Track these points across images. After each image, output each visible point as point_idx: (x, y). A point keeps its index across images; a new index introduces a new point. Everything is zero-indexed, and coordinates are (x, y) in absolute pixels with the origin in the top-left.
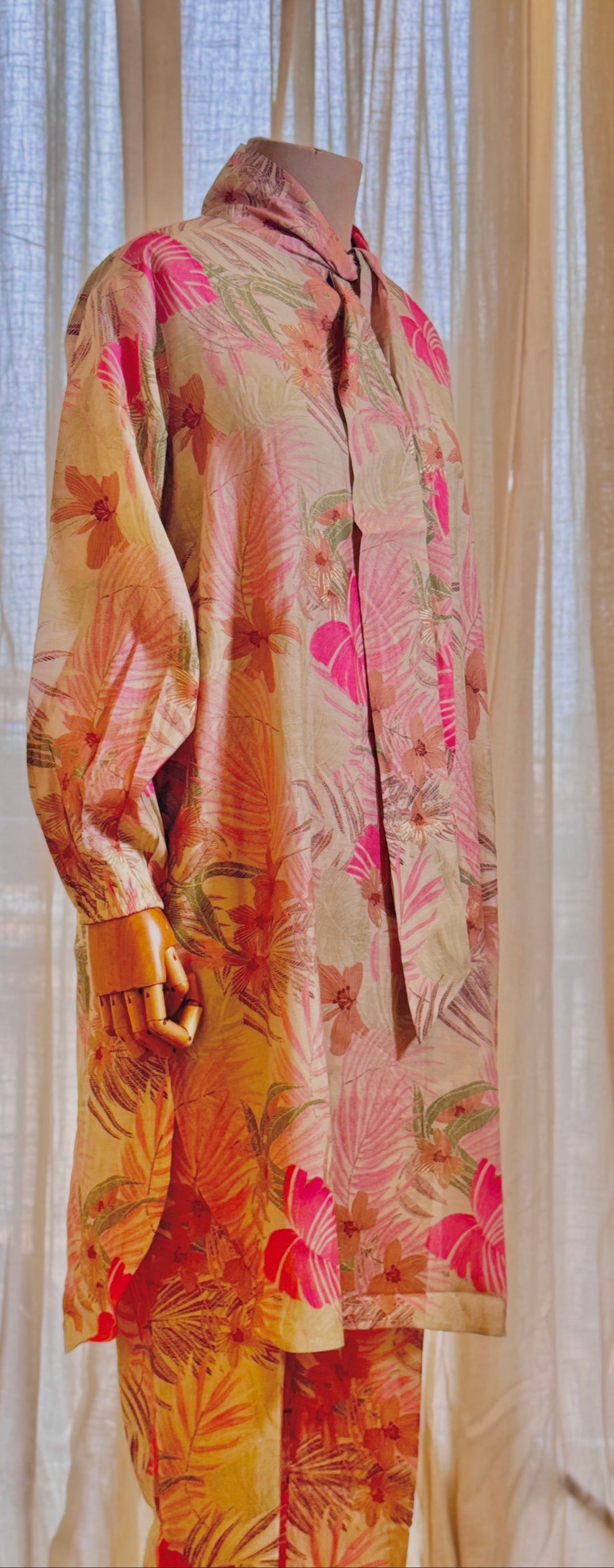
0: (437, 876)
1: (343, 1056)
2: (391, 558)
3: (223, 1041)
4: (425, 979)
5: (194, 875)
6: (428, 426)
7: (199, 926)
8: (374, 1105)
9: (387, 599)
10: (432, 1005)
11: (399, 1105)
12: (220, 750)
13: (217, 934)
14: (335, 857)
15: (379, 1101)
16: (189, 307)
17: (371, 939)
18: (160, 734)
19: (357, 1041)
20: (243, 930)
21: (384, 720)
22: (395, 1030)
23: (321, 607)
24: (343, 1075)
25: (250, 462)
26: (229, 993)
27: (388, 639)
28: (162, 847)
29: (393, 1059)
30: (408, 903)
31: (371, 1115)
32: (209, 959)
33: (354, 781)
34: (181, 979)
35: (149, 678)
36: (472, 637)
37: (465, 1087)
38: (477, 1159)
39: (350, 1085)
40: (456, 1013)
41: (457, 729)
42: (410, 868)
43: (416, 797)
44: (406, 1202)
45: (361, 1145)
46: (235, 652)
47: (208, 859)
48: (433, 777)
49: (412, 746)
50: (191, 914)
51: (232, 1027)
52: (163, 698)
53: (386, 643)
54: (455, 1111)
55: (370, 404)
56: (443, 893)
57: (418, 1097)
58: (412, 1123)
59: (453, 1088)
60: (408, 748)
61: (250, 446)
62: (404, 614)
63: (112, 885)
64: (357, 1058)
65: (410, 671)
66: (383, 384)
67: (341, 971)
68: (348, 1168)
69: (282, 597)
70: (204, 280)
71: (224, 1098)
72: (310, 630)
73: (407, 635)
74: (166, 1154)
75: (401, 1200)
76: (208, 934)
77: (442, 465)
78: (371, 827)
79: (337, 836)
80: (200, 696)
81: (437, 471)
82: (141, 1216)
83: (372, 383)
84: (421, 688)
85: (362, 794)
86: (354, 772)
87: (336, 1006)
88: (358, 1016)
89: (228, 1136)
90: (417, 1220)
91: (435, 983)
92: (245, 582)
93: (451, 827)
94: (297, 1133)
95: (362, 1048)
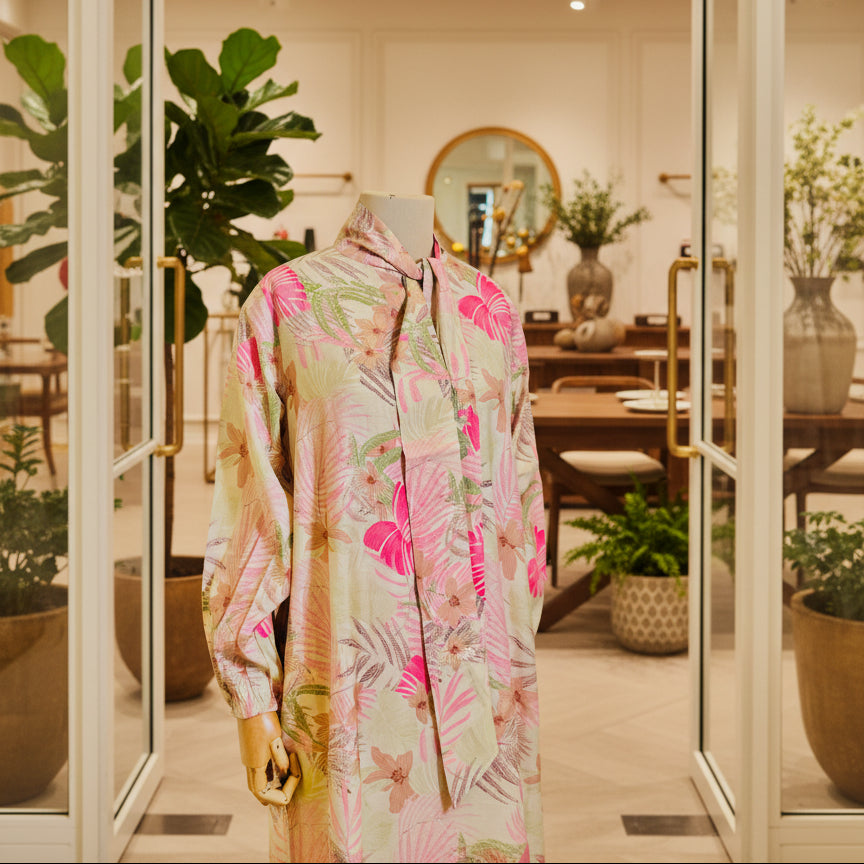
0: (470, 687)
1: (398, 814)
2: (432, 472)
4: (460, 761)
5: (291, 692)
6: (466, 377)
7: (296, 724)
8: (425, 848)
9: (428, 501)
12: (305, 610)
13: (307, 731)
14: (387, 681)
17: (420, 732)
18: (261, 603)
20: (323, 730)
21: (425, 584)
24: (399, 826)
25: (321, 419)
27: (428, 528)
32: (303, 745)
33: (401, 627)
39: (405, 835)
40: (488, 780)
41: (486, 583)
42: (447, 685)
43: (452, 635)
46: (314, 545)
47: (299, 682)
48: (466, 619)
49: (447, 600)
52: (267, 577)
53: (427, 531)
56: (475, 699)
57: (462, 841)
60: (443, 602)
61: (321, 410)
62: (441, 510)
64: (410, 815)
65: (447, 548)
67: (395, 758)
69: (335, 512)
70: (303, 295)
72: (363, 528)
73: (444, 524)
76: (301, 730)
78: (416, 657)
81: (471, 407)
83: (420, 353)
84: (455, 559)
85: (408, 635)
86: (401, 622)
87: (392, 781)
88: (410, 787)
91: (469, 764)
92: (321, 498)
93: (480, 653)
95: (413, 808)
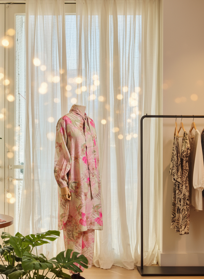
2: (90, 149)
5: (71, 183)
6: (93, 134)
13: (73, 189)
14: (85, 181)
17: (88, 189)
18: (67, 169)
20: (76, 188)
22: (91, 198)
23: (83, 155)
25: (76, 141)
26: (74, 195)
30: (92, 185)
34: (69, 194)
37: (98, 204)
38: (100, 212)
40: (97, 196)
41: (97, 166)
46: (75, 160)
50: (70, 187)
52: (67, 165)
54: (97, 207)
56: (95, 184)
58: (93, 208)
60: (92, 169)
67: (86, 193)
69: (79, 155)
71: (74, 205)
72: (82, 158)
74: (68, 211)
75: (92, 216)
78: (88, 178)
84: (93, 162)
85: (87, 174)
88: (87, 197)
89: (74, 209)
90: (94, 218)
91: (95, 193)
93: (96, 177)
94: (82, 209)
95: (88, 200)
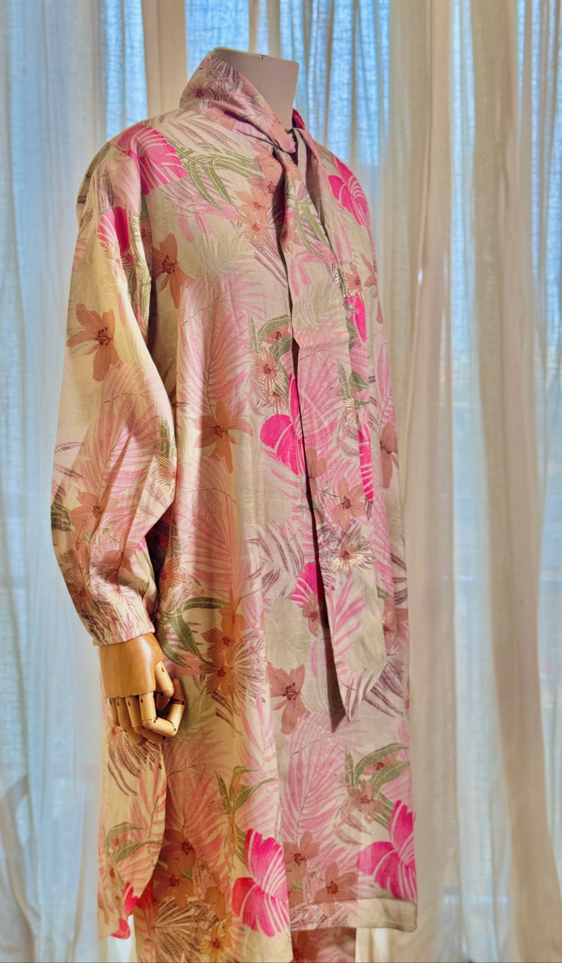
0: (360, 596)
1: (291, 734)
2: (322, 363)
3: (202, 728)
4: (352, 673)
5: (176, 608)
6: (349, 260)
7: (181, 645)
8: (315, 768)
9: (319, 394)
10: (357, 691)
11: (335, 765)
12: (194, 515)
13: (195, 651)
14: (282, 589)
15: (319, 764)
16: (165, 182)
17: (311, 646)
18: (147, 507)
19: (301, 722)
20: (213, 647)
21: (318, 485)
22: (331, 710)
23: (268, 405)
24: (291, 747)
25: (212, 299)
26: (205, 693)
27: (321, 423)
28: (153, 587)
29: (329, 732)
30: (338, 619)
31: (313, 775)
32: (189, 669)
33: (296, 532)
35: (140, 462)
36: (386, 414)
37: (383, 749)
38: (394, 801)
39: (297, 755)
40: (376, 694)
41: (374, 485)
42: (340, 592)
43: (344, 539)
44: (341, 834)
45: (306, 798)
46: (205, 441)
47: (186, 596)
48: (356, 523)
49: (339, 502)
50: (174, 636)
51: (207, 718)
52: (150, 479)
53: (319, 427)
54: (376, 766)
55: (305, 248)
56: (365, 608)
57: (349, 758)
58: (344, 776)
59: (374, 750)
60: (337, 504)
61: (212, 288)
62: (332, 404)
63: (114, 619)
64: (302, 735)
65: (338, 447)
66: (314, 232)
67: (288, 673)
68: (297, 815)
69: (237, 401)
70: (177, 160)
71: (203, 769)
72: (260, 422)
73: (335, 420)
74: (161, 810)
75: (337, 833)
76: (188, 650)
77: (361, 290)
78: (310, 564)
79: (284, 574)
80: (178, 477)
81: (357, 295)
82: (144, 854)
83: (306, 232)
84: (345, 458)
85: (302, 541)
86: (296, 525)
87: (285, 698)
88: (302, 704)
89: (206, 797)
90: (349, 847)
91: (360, 675)
92: (210, 389)
93: (370, 559)
94: (253, 805)
95: (306, 726)
